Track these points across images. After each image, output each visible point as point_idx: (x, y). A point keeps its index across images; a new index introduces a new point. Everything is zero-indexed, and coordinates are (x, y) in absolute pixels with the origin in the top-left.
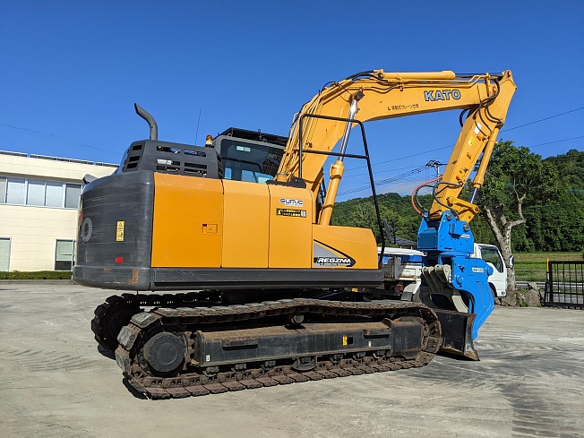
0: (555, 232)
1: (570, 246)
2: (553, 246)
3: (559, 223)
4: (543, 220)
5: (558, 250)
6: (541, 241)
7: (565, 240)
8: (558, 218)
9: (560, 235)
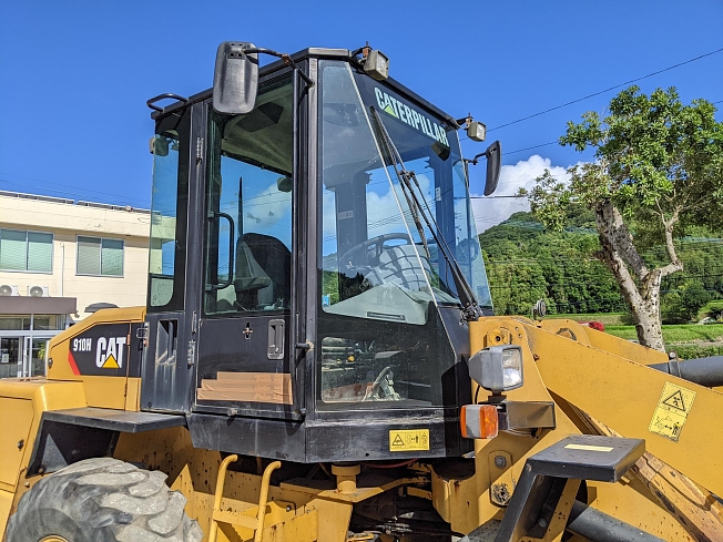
0: (580, 289)
1: (598, 306)
2: (578, 307)
3: (585, 279)
4: (567, 275)
5: (584, 312)
6: (564, 300)
7: (592, 299)
8: (583, 272)
9: (586, 294)
